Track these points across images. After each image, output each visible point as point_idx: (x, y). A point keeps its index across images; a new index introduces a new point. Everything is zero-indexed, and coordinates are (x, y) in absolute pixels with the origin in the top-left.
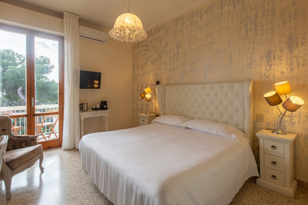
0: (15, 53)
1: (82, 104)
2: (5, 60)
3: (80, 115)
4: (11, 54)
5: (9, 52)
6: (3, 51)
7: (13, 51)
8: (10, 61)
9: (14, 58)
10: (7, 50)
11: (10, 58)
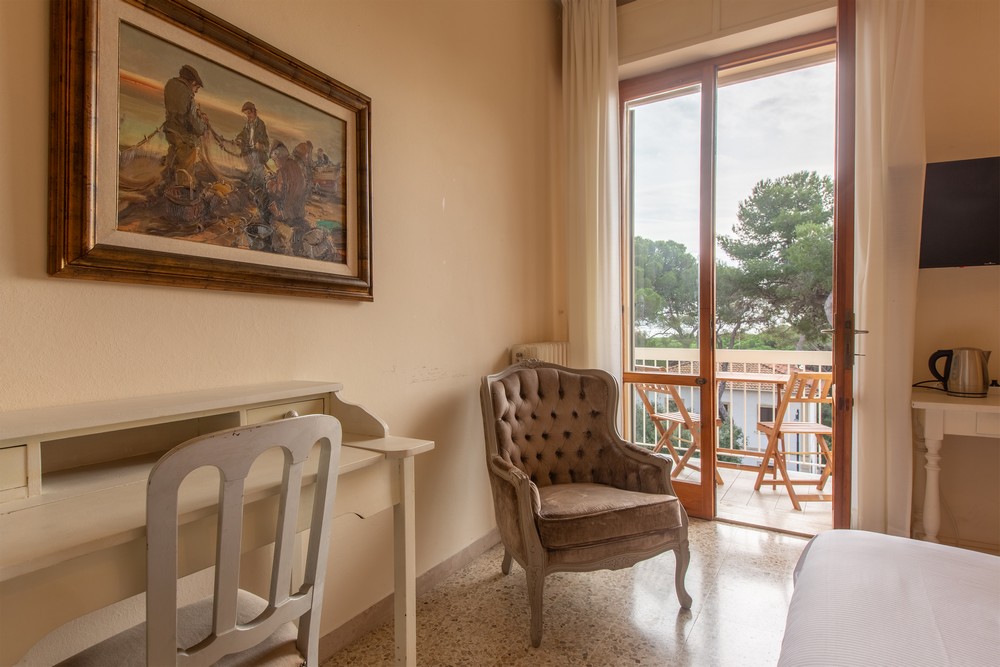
0: (821, 178)
1: (949, 354)
2: (791, 208)
3: (917, 417)
4: (807, 184)
5: (803, 180)
6: (787, 183)
7: (814, 174)
8: (806, 209)
9: (818, 197)
10: (797, 177)
11: (805, 201)
